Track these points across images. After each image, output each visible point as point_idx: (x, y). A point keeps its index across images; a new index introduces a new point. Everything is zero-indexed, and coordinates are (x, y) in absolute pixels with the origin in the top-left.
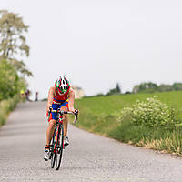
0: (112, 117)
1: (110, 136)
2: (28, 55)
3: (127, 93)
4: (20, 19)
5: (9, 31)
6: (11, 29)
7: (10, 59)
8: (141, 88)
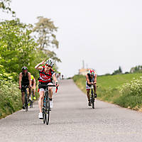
0: (116, 89)
1: (115, 103)
2: (57, 47)
3: (126, 73)
4: (52, 22)
5: (44, 31)
6: (46, 30)
7: (45, 50)
8: (136, 69)
